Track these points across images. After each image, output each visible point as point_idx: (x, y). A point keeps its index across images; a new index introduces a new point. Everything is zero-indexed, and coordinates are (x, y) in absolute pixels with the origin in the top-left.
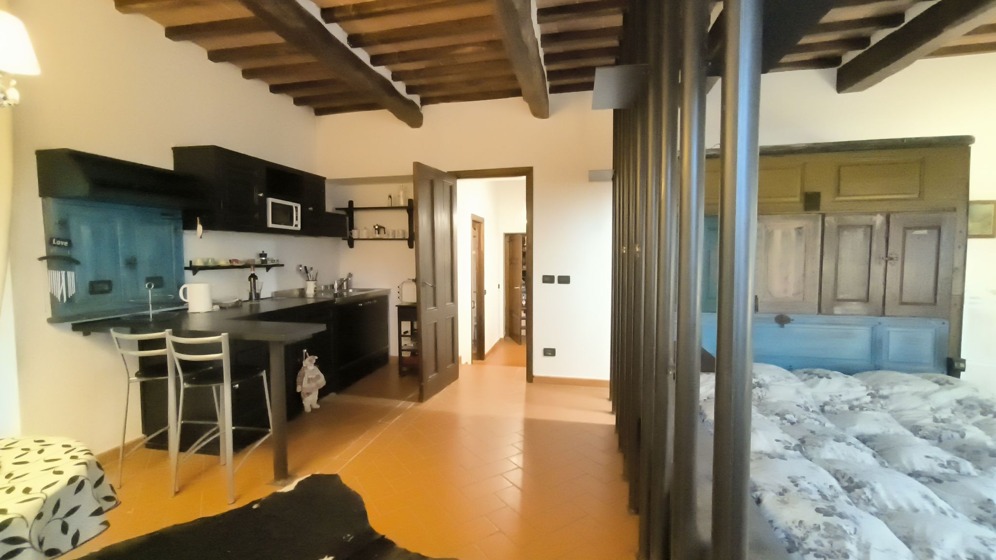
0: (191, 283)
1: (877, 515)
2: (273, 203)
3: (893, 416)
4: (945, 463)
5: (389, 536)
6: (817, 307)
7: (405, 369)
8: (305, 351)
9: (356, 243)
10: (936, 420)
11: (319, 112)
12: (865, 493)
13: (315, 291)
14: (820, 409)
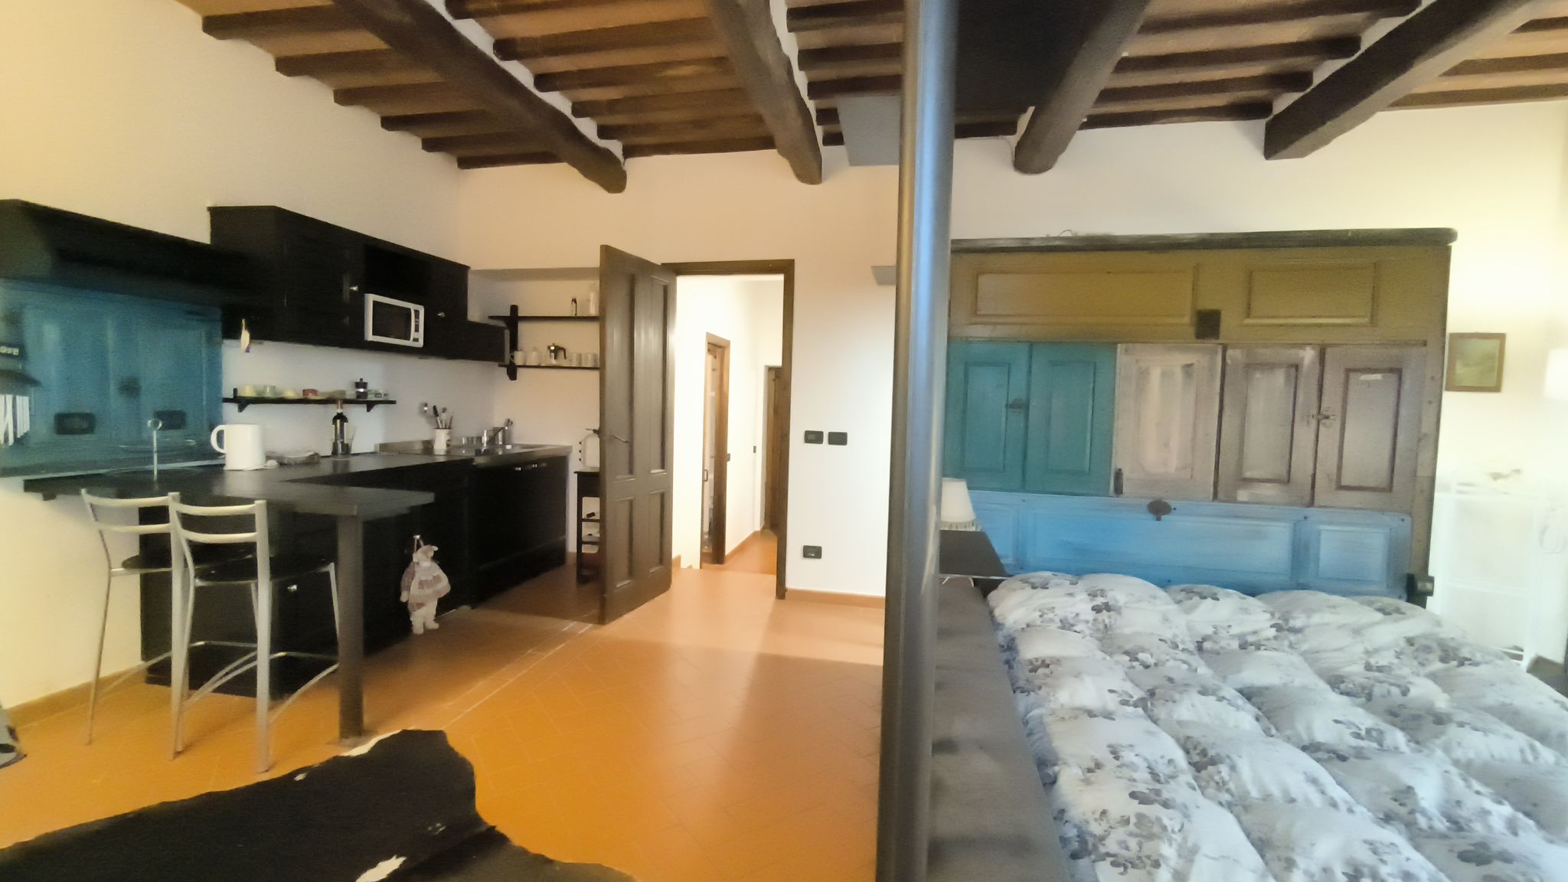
0: (231, 423)
1: (1230, 806)
2: (376, 304)
3: (1306, 659)
4: (1363, 733)
5: (502, 828)
6: (1212, 490)
7: (586, 573)
8: (418, 537)
9: (520, 372)
10: (1368, 667)
11: (465, 163)
12: (1220, 772)
13: (448, 445)
14: (1196, 647)
